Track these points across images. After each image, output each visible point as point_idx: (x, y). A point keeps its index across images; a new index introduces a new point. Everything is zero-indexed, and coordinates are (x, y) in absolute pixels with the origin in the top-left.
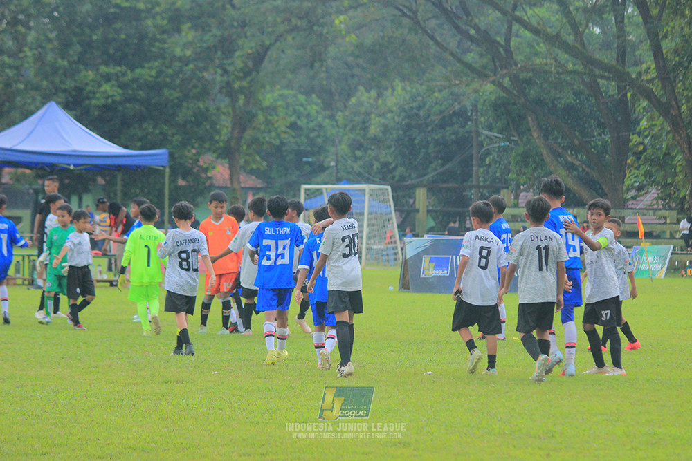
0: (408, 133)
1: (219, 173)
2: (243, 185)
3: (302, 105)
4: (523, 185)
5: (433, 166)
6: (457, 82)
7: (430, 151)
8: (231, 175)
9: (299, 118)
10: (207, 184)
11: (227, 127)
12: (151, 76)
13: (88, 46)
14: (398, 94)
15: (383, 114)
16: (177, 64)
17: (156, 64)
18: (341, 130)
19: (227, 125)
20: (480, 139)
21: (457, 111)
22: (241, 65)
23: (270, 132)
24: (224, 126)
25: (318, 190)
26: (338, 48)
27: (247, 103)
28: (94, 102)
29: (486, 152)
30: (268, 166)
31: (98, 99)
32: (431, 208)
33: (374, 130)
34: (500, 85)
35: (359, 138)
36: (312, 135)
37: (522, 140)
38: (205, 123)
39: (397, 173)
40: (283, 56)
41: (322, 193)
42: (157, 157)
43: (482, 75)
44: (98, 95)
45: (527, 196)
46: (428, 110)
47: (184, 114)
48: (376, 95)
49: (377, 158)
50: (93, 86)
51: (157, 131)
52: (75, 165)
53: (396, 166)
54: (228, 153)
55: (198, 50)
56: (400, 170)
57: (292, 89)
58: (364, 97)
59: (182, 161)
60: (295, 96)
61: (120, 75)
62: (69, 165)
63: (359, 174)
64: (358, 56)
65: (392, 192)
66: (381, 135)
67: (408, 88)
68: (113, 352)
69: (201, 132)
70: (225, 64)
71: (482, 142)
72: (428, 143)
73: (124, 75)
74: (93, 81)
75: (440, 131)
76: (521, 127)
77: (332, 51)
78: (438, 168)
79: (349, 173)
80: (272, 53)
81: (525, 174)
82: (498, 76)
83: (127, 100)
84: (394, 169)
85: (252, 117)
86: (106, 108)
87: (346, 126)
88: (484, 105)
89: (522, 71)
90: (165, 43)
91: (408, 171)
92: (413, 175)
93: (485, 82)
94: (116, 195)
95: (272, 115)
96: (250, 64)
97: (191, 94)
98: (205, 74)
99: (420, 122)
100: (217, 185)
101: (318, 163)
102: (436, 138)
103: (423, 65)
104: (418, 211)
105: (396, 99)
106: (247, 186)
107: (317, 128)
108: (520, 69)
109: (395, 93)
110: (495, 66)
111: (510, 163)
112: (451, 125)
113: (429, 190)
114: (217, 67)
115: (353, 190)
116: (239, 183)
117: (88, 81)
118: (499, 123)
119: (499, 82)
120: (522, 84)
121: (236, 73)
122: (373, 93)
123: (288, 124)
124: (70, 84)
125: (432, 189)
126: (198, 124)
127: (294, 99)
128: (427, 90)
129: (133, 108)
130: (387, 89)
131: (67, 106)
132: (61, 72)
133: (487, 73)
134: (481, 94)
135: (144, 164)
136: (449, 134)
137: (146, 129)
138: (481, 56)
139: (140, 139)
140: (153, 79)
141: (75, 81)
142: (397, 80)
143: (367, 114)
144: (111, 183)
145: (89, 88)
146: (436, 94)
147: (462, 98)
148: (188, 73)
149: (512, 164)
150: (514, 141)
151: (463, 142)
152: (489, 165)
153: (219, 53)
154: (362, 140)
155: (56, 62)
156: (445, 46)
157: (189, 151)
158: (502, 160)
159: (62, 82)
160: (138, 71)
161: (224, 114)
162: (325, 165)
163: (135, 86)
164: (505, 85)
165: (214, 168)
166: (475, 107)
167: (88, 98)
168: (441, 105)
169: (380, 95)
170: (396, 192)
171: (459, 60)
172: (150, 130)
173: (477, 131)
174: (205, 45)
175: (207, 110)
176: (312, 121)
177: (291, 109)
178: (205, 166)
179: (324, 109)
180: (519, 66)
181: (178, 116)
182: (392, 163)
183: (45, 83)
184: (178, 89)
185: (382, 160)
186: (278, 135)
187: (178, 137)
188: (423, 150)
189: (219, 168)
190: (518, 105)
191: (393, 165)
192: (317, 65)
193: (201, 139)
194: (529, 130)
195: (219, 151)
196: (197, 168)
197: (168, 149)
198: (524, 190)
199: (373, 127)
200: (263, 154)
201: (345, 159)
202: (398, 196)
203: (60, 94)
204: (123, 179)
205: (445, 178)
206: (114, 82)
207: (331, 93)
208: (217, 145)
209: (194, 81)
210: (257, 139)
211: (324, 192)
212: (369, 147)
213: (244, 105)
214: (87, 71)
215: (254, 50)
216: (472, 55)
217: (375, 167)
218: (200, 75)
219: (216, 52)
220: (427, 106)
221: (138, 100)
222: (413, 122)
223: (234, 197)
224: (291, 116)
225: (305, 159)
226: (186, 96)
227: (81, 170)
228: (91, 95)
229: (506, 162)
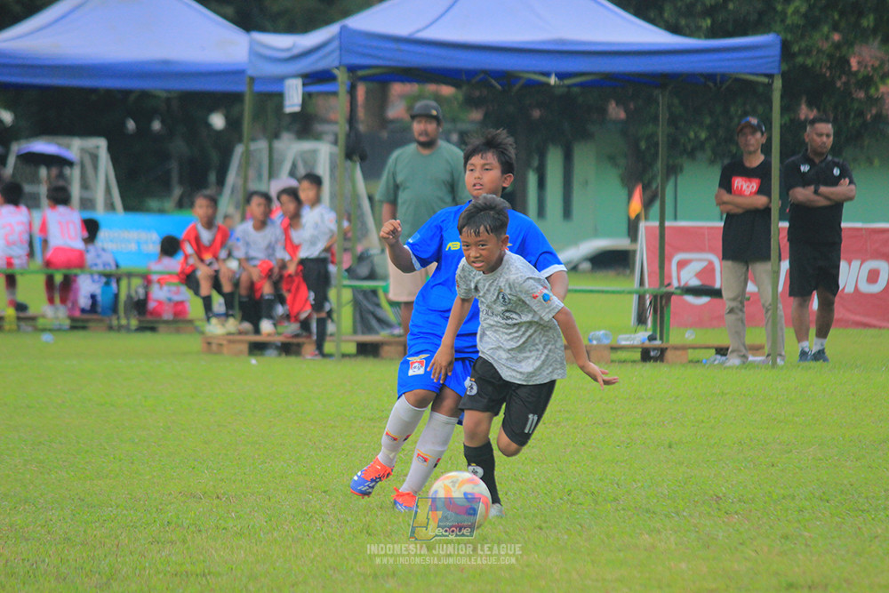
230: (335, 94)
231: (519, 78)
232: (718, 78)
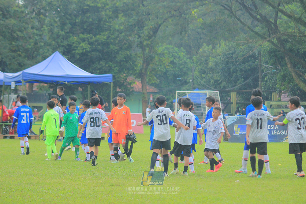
0: (227, 66)
1: (136, 85)
2: (148, 91)
3: (176, 52)
4: (283, 91)
5: (239, 81)
6: (251, 41)
7: (238, 74)
8: (142, 86)
9: (175, 59)
10: (131, 91)
11: (141, 63)
12: (104, 39)
13: (74, 25)
14: (222, 47)
15: (215, 56)
16: (117, 33)
17: (107, 33)
18: (195, 64)
19: (140, 62)
20: (262, 68)
21: (251, 55)
22: (147, 34)
23: (161, 65)
24: (139, 63)
25: (184, 93)
26: (194, 25)
27: (150, 52)
28: (77, 51)
29: (265, 75)
30: (160, 82)
31: (79, 50)
32: (238, 102)
33: (211, 64)
34: (272, 43)
35: (203, 68)
36: (181, 67)
37: (282, 68)
38: (130, 61)
39: (222, 85)
40: (167, 29)
41: (186, 95)
42: (107, 77)
43: (263, 37)
44: (79, 48)
45: (285, 96)
46: (237, 54)
47: (120, 57)
48: (212, 48)
49: (212, 78)
50: (76, 44)
51: (107, 65)
52: (68, 82)
53: (222, 82)
54: (141, 75)
55: (127, 26)
56: (224, 84)
57: (172, 45)
58: (206, 48)
59: (119, 80)
60: (173, 48)
61: (89, 38)
62: (65, 82)
63: (204, 86)
64: (203, 29)
65: (220, 94)
66: (214, 67)
67: (228, 44)
68: (86, 171)
69: (128, 65)
70: (139, 33)
71: (263, 70)
72: (237, 71)
73: (91, 38)
74: (76, 41)
75: (243, 64)
76: (282, 62)
77: (191, 26)
78: (242, 82)
79: (199, 85)
80: (162, 28)
81: (284, 85)
82: (271, 38)
83: (93, 50)
84: (221, 83)
85: (152, 58)
86: (83, 54)
87: (197, 62)
88: (264, 52)
89: (283, 36)
90: (111, 23)
91: (227, 84)
92: (230, 86)
93: (265, 41)
94: (87, 96)
95: (161, 57)
96: (151, 33)
97: (123, 48)
98: (130, 38)
99: (233, 60)
100: (136, 91)
101: (184, 81)
102: (241, 68)
103: (234, 33)
104: (232, 103)
105: (221, 49)
106: (150, 91)
107: (183, 64)
108: (282, 34)
109: (221, 46)
110: (270, 33)
111: (277, 80)
112: (248, 61)
113: (237, 93)
114: (136, 34)
115: (201, 93)
116: (146, 90)
117: (74, 42)
118: (272, 60)
119: (271, 41)
120: (282, 42)
121: (145, 37)
122: (211, 47)
123: (170, 62)
124: (65, 43)
125: (239, 92)
126: (127, 61)
127: (173, 50)
128: (237, 45)
129: (95, 54)
130: (217, 44)
131: (64, 54)
132: (61, 37)
133: (265, 36)
134: (262, 46)
135: (102, 81)
136: (247, 66)
137: (101, 64)
138: (263, 28)
139: (99, 69)
140: (105, 40)
141: (68, 42)
142: (222, 40)
143: (208, 56)
144: (85, 90)
145: (74, 45)
146: (241, 47)
147: (253, 48)
148: (122, 37)
149: (278, 80)
150: (278, 69)
151: (254, 70)
152: (267, 81)
153: (137, 28)
154: (205, 69)
155: (59, 32)
156: (246, 23)
157: (122, 75)
158: (272, 78)
159: (61, 42)
160: (98, 36)
161: (139, 57)
162: (188, 81)
163: (96, 44)
164: (274, 42)
165: (134, 83)
166: (260, 53)
167: (74, 50)
168: (243, 52)
169: (214, 48)
170: (222, 94)
171: (252, 31)
172: (104, 65)
173: (261, 64)
174: (130, 24)
175: (131, 55)
176: (181, 60)
177: (171, 54)
178: (130, 82)
179: (187, 54)
180: (281, 33)
181: (117, 58)
182: (219, 80)
183: (53, 42)
184: (117, 45)
185: (215, 78)
186: (165, 67)
187: (117, 68)
188: (235, 74)
189: (137, 83)
190: (281, 52)
191: (220, 81)
192: (183, 33)
193: (128, 69)
194: (286, 64)
195: (137, 75)
196: (126, 83)
197: (112, 74)
198: (283, 93)
199: (210, 63)
200: (158, 76)
201: (197, 78)
202: (222, 96)
203: (60, 48)
204: (90, 88)
205: (245, 87)
206: (86, 42)
207: (190, 47)
208: (136, 72)
209: (125, 41)
210: (155, 69)
211: (187, 93)
212: (208, 72)
213: (148, 52)
214: (74, 37)
215: (153, 26)
216: (258, 28)
217: (211, 82)
218: (127, 38)
219: (135, 28)
220: (237, 53)
221: (98, 51)
222: (230, 61)
223: (144, 97)
224: (171, 58)
225: (178, 79)
226: (121, 48)
227: (70, 84)
228: (75, 48)
229: (275, 79)
230: (21, 85)
231: (59, 82)
232: (100, 83)
